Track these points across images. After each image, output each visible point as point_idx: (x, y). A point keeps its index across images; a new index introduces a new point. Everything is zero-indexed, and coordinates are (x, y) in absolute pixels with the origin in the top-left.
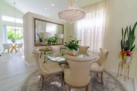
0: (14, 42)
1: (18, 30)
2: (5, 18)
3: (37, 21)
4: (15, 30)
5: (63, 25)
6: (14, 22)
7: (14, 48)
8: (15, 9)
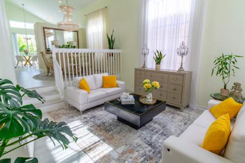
0: (27, 53)
1: (30, 39)
2: (14, 24)
3: (45, 30)
4: (27, 39)
5: (77, 32)
6: (24, 28)
7: (28, 61)
8: (24, 10)
